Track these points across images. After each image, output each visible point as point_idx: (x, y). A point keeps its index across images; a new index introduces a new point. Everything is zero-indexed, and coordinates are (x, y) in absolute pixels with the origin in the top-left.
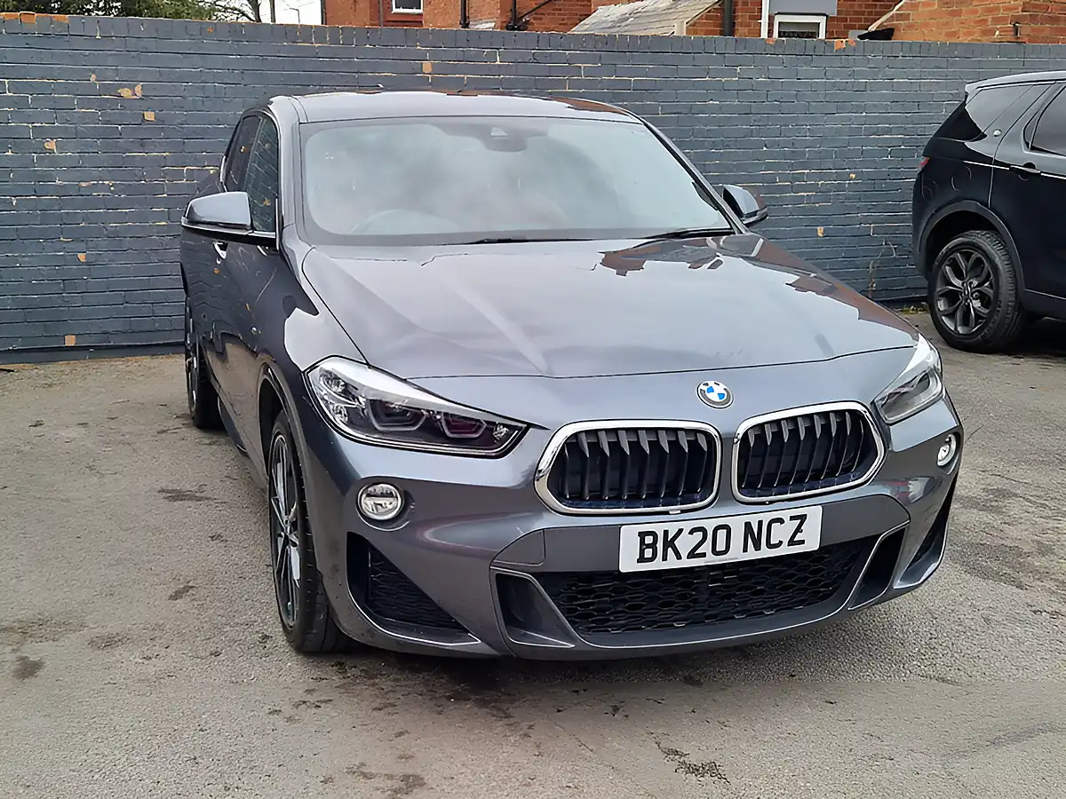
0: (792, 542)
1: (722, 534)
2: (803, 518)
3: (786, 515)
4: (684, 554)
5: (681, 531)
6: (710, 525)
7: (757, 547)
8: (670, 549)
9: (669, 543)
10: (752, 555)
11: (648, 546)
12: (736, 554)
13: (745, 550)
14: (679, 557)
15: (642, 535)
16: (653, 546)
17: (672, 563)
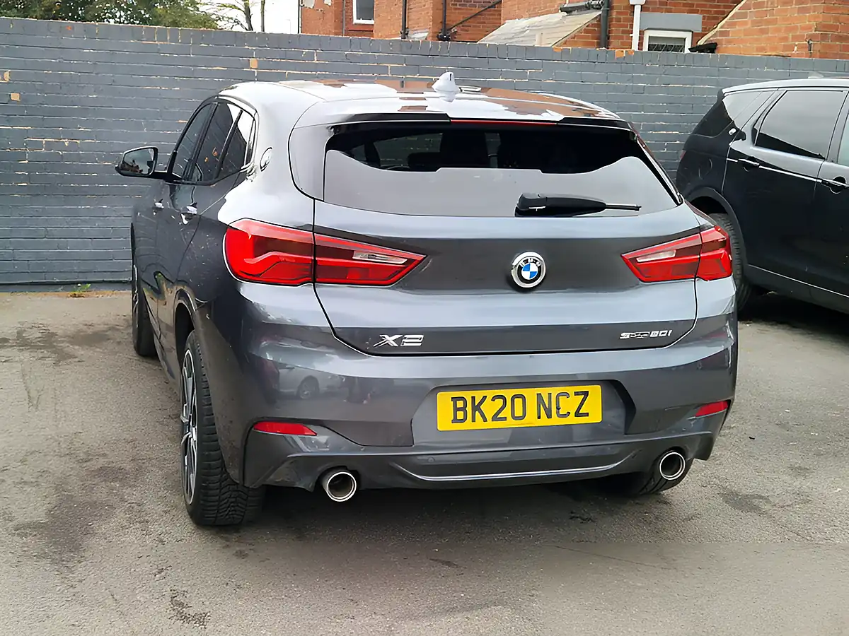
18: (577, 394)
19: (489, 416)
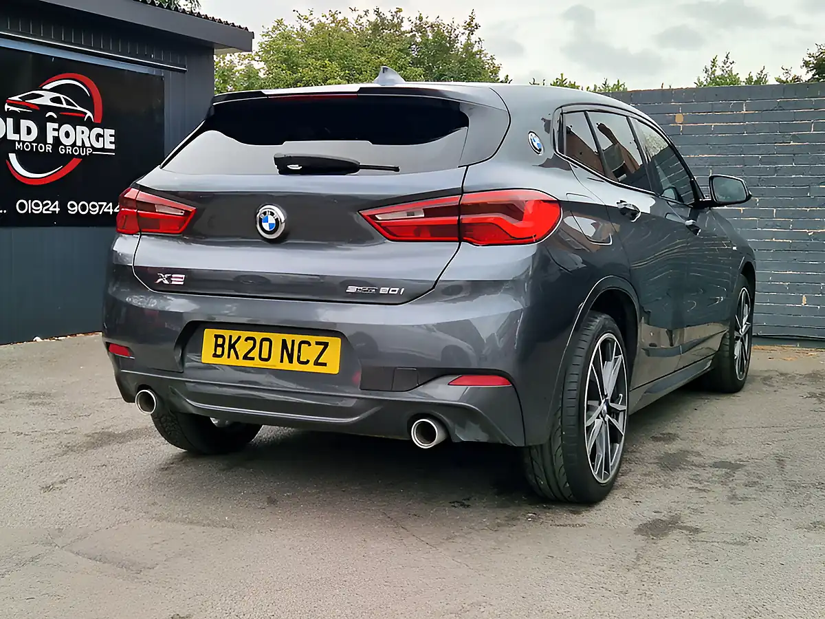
18: (318, 343)
19: (241, 356)
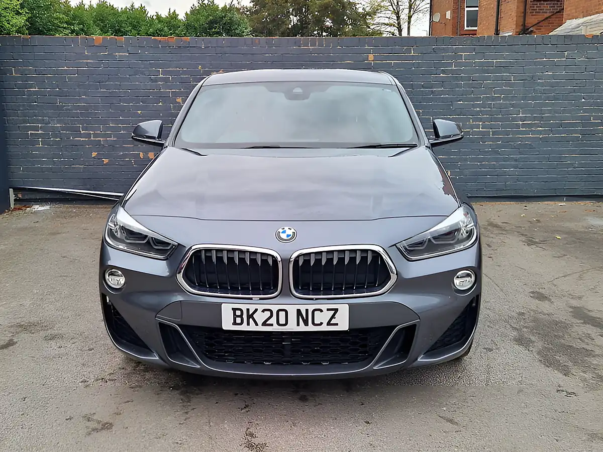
0: (329, 324)
1: (282, 314)
2: (336, 310)
3: (324, 307)
4: (260, 323)
5: (256, 310)
6: (275, 309)
7: (306, 323)
8: (251, 319)
9: (250, 316)
10: (302, 328)
11: (238, 316)
12: (292, 327)
13: (298, 325)
14: (257, 324)
15: (234, 310)
16: (241, 316)
17: (252, 327)
